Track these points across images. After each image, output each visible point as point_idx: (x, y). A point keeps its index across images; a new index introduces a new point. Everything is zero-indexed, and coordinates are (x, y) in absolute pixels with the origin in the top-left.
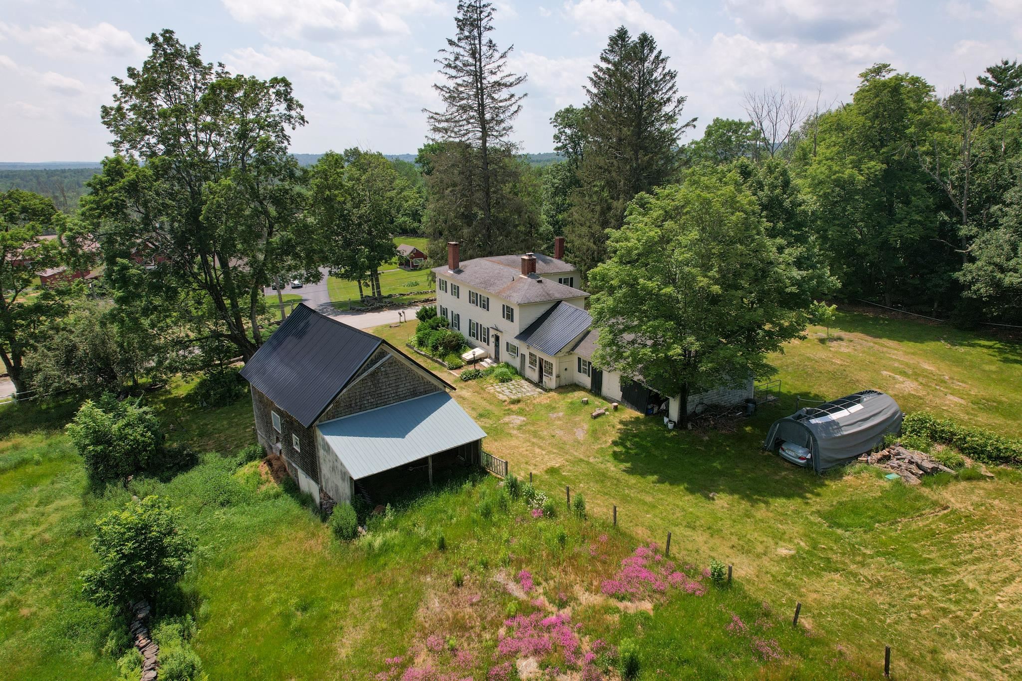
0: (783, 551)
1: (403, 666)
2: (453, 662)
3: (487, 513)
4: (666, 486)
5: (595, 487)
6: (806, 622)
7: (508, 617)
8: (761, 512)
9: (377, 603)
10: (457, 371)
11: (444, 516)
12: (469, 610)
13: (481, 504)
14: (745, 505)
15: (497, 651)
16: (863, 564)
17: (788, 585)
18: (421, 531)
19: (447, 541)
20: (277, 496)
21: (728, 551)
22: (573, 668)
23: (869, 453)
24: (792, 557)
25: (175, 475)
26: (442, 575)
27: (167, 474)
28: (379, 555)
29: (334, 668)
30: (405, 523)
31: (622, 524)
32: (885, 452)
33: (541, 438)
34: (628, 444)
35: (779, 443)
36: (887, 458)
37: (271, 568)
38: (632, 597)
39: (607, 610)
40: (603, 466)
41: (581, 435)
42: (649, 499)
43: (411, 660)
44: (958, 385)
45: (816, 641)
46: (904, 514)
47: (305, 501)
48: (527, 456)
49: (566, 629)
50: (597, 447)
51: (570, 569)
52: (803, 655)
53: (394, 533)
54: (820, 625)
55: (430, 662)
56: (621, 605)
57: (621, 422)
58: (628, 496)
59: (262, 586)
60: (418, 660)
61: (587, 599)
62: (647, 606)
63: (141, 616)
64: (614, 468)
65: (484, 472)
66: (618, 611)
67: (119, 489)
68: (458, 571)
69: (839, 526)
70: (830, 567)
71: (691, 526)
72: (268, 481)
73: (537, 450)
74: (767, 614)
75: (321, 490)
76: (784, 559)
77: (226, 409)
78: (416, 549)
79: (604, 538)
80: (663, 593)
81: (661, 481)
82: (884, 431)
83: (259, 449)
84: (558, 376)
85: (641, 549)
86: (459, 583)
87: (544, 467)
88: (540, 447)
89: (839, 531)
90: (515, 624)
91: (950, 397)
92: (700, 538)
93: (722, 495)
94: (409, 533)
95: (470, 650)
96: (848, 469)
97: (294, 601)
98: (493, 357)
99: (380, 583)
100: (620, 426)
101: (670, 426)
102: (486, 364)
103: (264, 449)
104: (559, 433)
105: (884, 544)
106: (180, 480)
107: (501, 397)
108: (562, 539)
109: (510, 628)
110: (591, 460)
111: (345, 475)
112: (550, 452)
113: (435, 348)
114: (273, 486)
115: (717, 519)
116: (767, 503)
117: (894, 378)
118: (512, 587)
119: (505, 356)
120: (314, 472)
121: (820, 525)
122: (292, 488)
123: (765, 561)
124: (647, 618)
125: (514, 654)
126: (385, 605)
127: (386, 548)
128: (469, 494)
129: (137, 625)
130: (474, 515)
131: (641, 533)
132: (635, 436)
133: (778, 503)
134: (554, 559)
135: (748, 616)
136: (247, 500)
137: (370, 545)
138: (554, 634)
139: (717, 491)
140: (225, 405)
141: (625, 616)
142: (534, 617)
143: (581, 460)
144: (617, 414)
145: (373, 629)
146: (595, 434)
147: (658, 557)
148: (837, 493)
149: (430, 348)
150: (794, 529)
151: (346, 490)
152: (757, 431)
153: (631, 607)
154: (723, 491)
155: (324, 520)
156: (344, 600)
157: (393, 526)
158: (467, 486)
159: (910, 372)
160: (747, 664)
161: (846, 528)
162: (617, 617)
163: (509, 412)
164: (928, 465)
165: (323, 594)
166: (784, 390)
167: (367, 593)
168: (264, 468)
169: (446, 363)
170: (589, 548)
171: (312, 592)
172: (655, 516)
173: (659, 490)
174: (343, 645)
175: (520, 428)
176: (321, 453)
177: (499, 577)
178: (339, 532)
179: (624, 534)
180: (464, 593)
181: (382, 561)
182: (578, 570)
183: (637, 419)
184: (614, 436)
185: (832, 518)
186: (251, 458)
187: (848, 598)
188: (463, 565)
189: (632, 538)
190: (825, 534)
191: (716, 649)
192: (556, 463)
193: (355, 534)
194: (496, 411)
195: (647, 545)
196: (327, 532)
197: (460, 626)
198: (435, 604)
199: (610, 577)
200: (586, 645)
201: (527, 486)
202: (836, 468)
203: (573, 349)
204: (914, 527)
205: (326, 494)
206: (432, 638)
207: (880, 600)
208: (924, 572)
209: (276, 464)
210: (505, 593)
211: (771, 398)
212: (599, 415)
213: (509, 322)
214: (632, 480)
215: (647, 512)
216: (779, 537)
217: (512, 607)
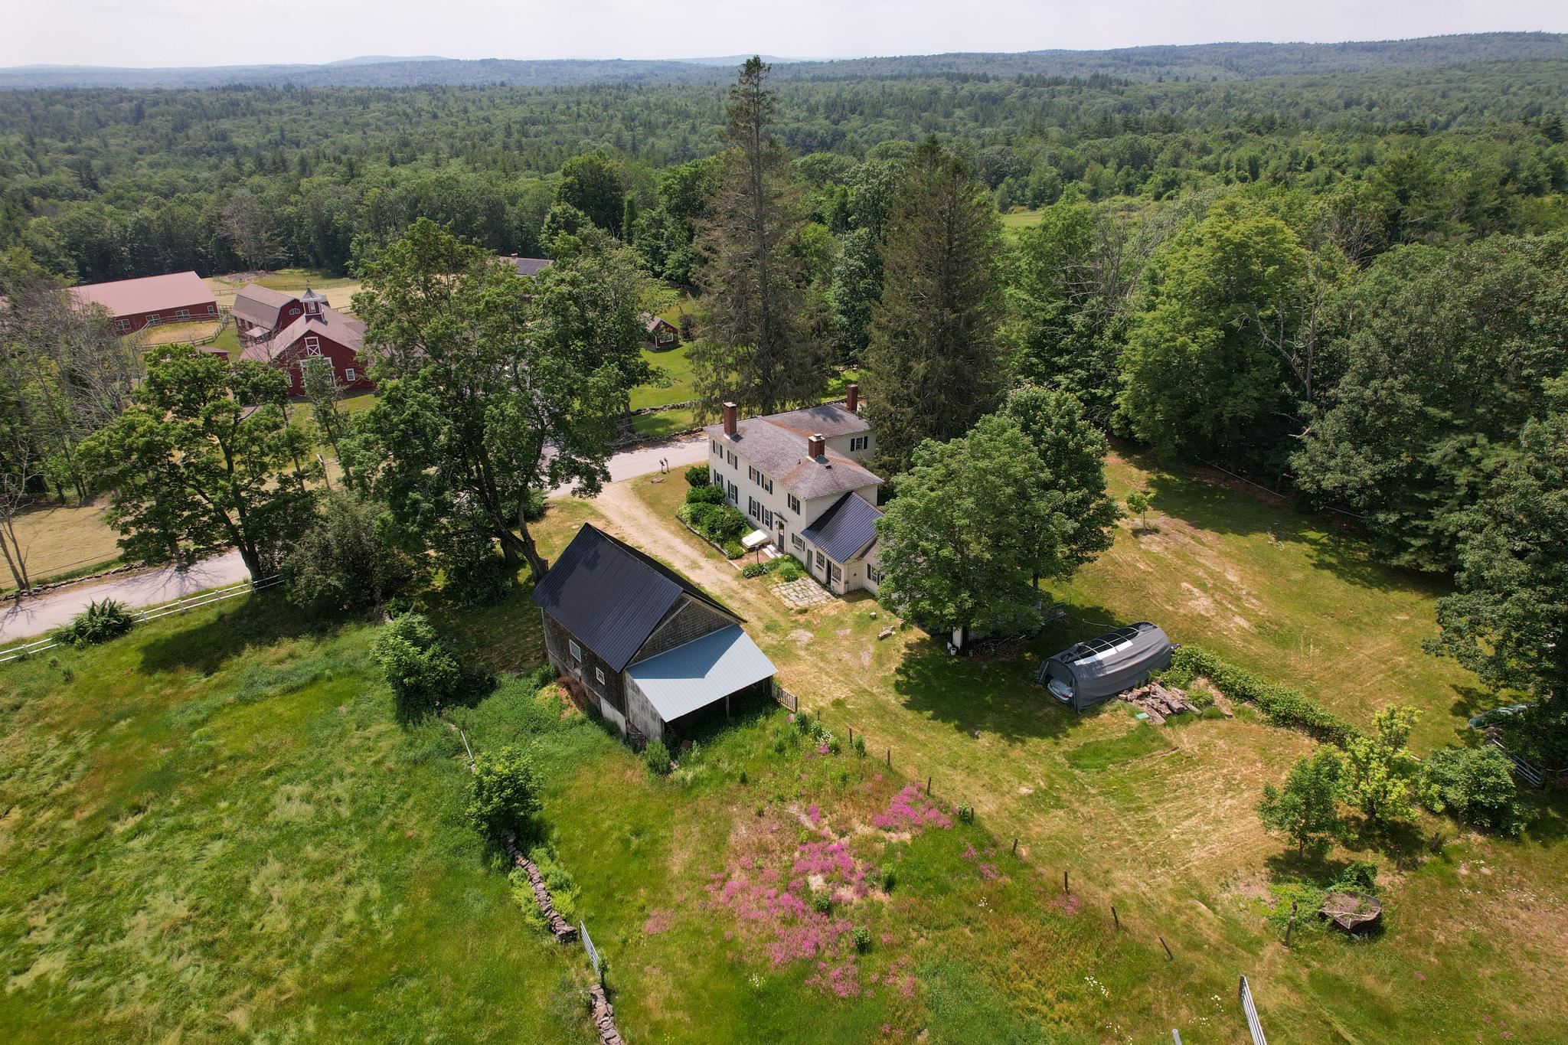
0: (1024, 790)
1: (725, 880)
2: (761, 878)
3: (780, 749)
4: (938, 723)
5: (875, 722)
6: (1024, 851)
7: (801, 843)
8: (1016, 752)
9: (696, 829)
10: (738, 561)
11: (742, 750)
12: (770, 836)
13: (775, 741)
14: (1004, 743)
15: (794, 870)
16: (1084, 803)
17: (1020, 820)
18: (725, 766)
19: (748, 776)
20: (582, 723)
21: (979, 789)
22: (849, 883)
23: (1131, 690)
24: (1030, 796)
25: (480, 700)
26: (746, 806)
27: (472, 699)
28: (691, 788)
29: (672, 881)
30: (710, 758)
31: (894, 763)
32: (1146, 689)
33: (829, 662)
34: (911, 672)
35: (1048, 678)
36: (1145, 695)
37: (600, 798)
38: (896, 829)
39: (877, 839)
40: (884, 698)
41: (866, 660)
42: (921, 737)
43: (729, 875)
44: (1252, 603)
45: (1026, 865)
46: (1136, 755)
47: (612, 729)
48: (814, 685)
49: (845, 854)
50: (880, 675)
51: (849, 804)
52: (1012, 875)
53: (703, 767)
54: (1034, 854)
55: (744, 877)
56: (886, 835)
57: (907, 646)
58: (904, 733)
59: (597, 813)
60: (735, 876)
61: (863, 830)
62: (907, 836)
63: (511, 841)
64: (894, 701)
65: (777, 705)
66: (884, 840)
67: (434, 717)
68: (759, 804)
69: (1078, 766)
70: (1058, 804)
71: (953, 766)
72: (569, 705)
73: (825, 678)
74: (995, 845)
75: (628, 722)
76: (1022, 797)
77: (495, 609)
78: (722, 783)
79: (879, 777)
80: (920, 827)
81: (934, 718)
82: (1150, 667)
83: (552, 669)
84: (846, 583)
85: (908, 788)
86: (760, 814)
87: (830, 698)
88: (827, 674)
89: (1077, 772)
90: (806, 849)
91: (1237, 619)
92: (958, 776)
93: (986, 733)
94: (714, 768)
95: (773, 868)
96: (1108, 707)
97: (628, 827)
98: (777, 543)
99: (696, 812)
100: (904, 650)
101: (953, 652)
102: (770, 552)
103: (556, 668)
104: (846, 656)
105: (1109, 785)
106: (485, 704)
107: (788, 603)
108: (844, 778)
109: (802, 852)
110: (875, 690)
111: (655, 715)
112: (836, 680)
113: (712, 530)
114: (574, 712)
115: (976, 758)
116: (1023, 742)
117: (1191, 592)
118: (804, 818)
119: (789, 547)
120: (620, 704)
121: (1061, 765)
122: (595, 715)
123: (1007, 800)
124: (906, 846)
125: (805, 873)
126: (702, 831)
127: (697, 781)
128: (764, 728)
129: (512, 849)
130: (770, 751)
131: (910, 771)
132: (918, 663)
133: (1033, 742)
134: (837, 795)
135: (980, 846)
136: (554, 727)
137: (683, 779)
138: (836, 857)
139: (983, 729)
140: (494, 604)
141: (889, 845)
142: (820, 844)
143: (865, 691)
144: (903, 634)
145: (695, 850)
146: (880, 659)
147: (921, 795)
148: (1088, 732)
149: (705, 527)
150: (1038, 769)
151: (656, 728)
152: (1036, 658)
153: (894, 837)
154: (988, 729)
155: (636, 750)
156: (668, 826)
157: (700, 761)
158: (762, 720)
159: (1210, 584)
160: (972, 882)
161: (1083, 768)
162: (882, 845)
163: (797, 625)
164: (1176, 705)
165: (651, 822)
166: (1077, 603)
167: (685, 821)
168: (564, 693)
169: (725, 551)
170: (865, 786)
171: (641, 820)
172: (924, 755)
173: (933, 728)
174: (674, 864)
175: (807, 648)
176: (630, 692)
177: (793, 809)
178: (654, 766)
179: (896, 773)
180: (765, 822)
181: (695, 792)
182: (857, 805)
183: (923, 640)
184: (897, 662)
185: (1074, 759)
186: (545, 681)
187: (1062, 831)
188: (762, 797)
189: (902, 777)
190: (1063, 775)
191: (953, 871)
192: (841, 693)
193: (669, 770)
194: (783, 622)
195: (913, 784)
196: (641, 763)
197: (765, 850)
198: (743, 830)
199: (880, 812)
200: (859, 867)
201: (815, 724)
202: (1094, 707)
203: (863, 555)
204: (1141, 767)
205: (633, 726)
206: (743, 859)
207: (1086, 833)
208: (1128, 810)
209: (575, 689)
210: (797, 824)
211: (1062, 613)
212: (885, 637)
213: (794, 513)
214: (910, 715)
215: (918, 751)
216: (1024, 776)
217: (804, 835)
